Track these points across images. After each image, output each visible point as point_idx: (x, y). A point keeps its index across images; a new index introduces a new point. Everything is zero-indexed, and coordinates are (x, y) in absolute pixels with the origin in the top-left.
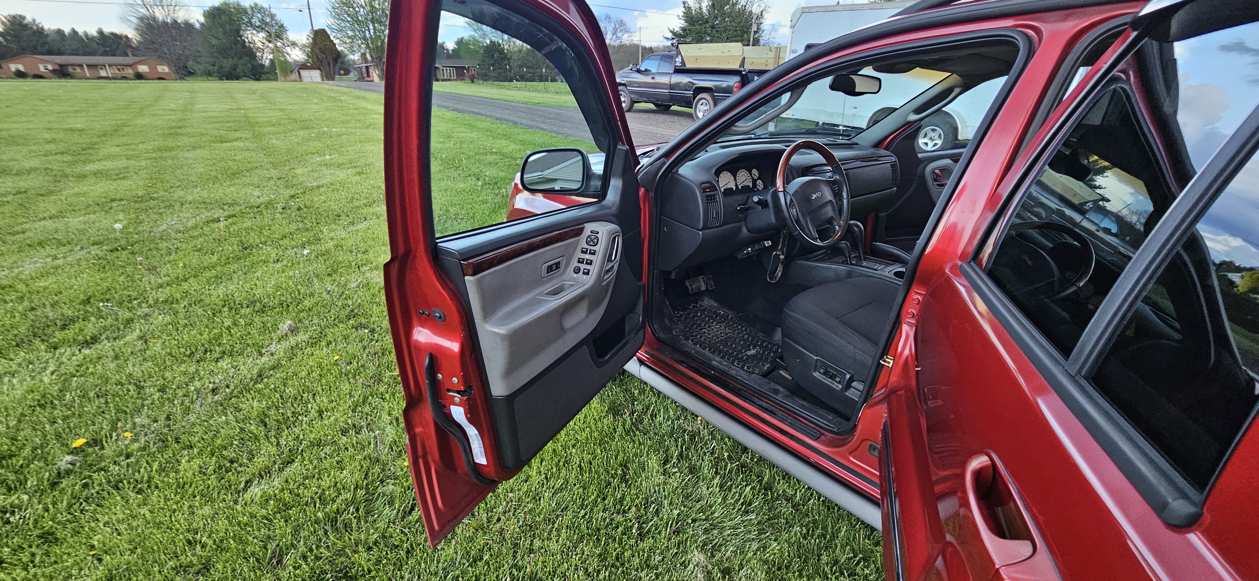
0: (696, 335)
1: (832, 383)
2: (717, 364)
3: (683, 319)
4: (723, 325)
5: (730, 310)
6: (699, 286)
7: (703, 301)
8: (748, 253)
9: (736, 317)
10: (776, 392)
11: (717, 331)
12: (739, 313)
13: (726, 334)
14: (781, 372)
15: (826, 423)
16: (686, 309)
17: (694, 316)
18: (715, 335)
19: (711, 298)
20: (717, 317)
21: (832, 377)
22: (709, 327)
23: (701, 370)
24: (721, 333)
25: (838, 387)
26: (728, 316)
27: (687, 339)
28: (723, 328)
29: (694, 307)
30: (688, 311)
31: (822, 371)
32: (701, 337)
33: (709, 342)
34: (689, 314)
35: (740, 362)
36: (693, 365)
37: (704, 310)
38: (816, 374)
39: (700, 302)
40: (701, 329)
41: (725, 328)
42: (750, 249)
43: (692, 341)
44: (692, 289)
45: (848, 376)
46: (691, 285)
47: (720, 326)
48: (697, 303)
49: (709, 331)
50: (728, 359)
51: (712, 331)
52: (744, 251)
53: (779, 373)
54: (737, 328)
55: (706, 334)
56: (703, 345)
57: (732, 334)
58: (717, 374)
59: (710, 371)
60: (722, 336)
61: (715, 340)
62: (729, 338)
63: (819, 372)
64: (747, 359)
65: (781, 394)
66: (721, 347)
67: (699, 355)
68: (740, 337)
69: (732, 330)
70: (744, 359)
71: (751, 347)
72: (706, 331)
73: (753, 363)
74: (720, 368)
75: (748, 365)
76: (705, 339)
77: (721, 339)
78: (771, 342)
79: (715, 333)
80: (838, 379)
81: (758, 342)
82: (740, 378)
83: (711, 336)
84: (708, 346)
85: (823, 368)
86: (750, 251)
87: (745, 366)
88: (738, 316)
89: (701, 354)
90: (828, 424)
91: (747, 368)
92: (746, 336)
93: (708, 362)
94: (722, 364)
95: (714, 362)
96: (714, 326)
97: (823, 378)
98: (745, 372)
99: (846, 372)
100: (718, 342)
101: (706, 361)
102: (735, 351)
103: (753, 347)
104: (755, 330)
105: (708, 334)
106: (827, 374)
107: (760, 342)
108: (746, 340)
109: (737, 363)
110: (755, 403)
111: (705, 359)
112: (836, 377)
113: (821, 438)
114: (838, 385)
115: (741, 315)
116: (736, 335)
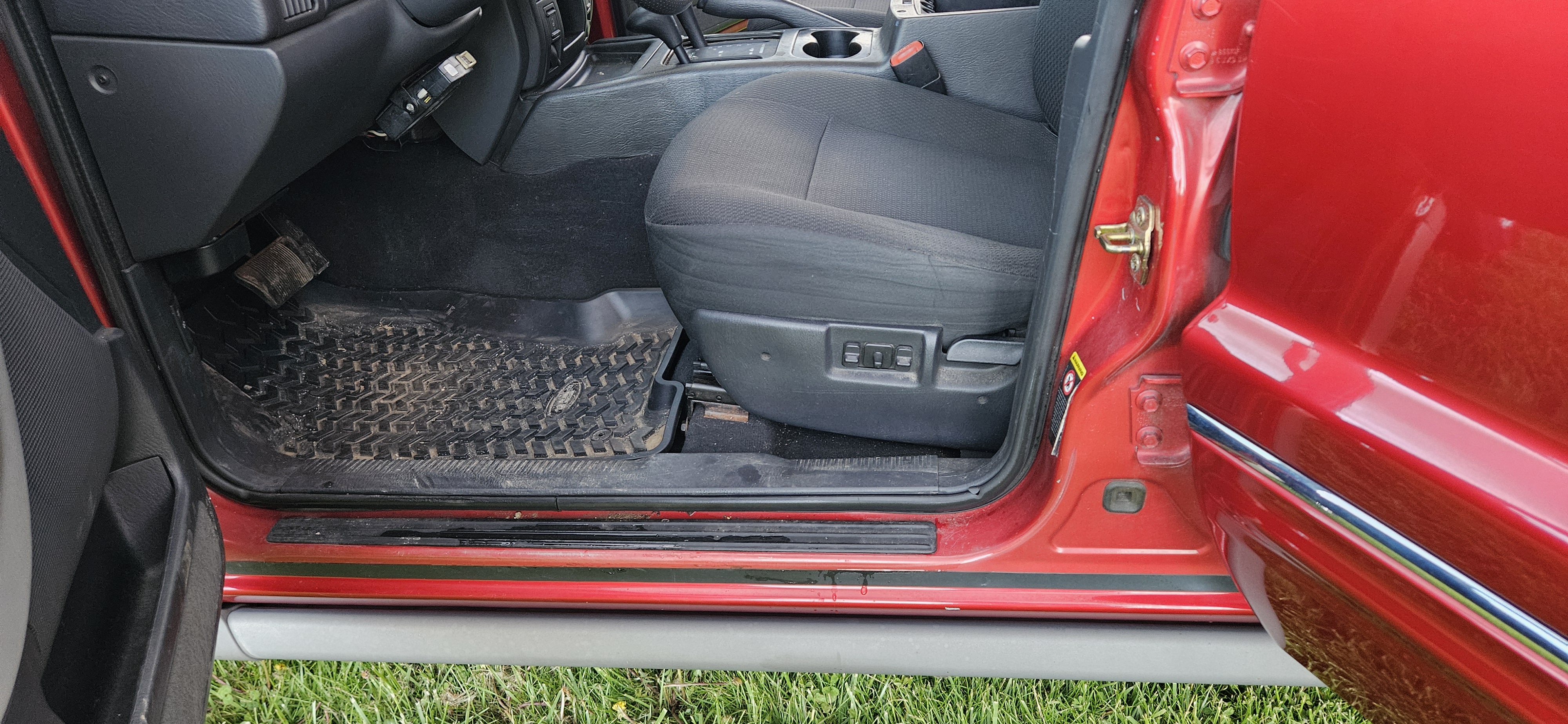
0: (365, 428)
1: (889, 377)
2: (520, 482)
3: (281, 396)
4: (421, 361)
5: (406, 313)
6: (290, 275)
7: (307, 318)
8: (420, 109)
9: (441, 324)
10: (750, 476)
11: (417, 386)
12: (443, 310)
13: (453, 382)
14: (710, 413)
15: (933, 489)
16: (273, 363)
17: (312, 378)
18: (423, 399)
19: (331, 300)
20: (382, 346)
21: (889, 361)
22: (383, 385)
23: (478, 526)
24: (433, 386)
25: (907, 379)
26: (414, 331)
27: (345, 452)
28: (424, 370)
29: (293, 347)
30: (283, 367)
31: (852, 357)
32: (384, 426)
33: (420, 427)
34: (291, 374)
35: (561, 445)
36: (438, 525)
37: (330, 343)
38: (838, 375)
39: (301, 326)
40: (365, 404)
41: (433, 365)
42: (423, 93)
43: (365, 449)
44: (273, 292)
45: (931, 340)
46: (264, 280)
47: (414, 368)
48: (294, 331)
49: (393, 396)
50: (517, 452)
51: (400, 393)
52: (405, 105)
53: (706, 419)
54: (467, 354)
55: (391, 412)
56: (410, 446)
57: (466, 373)
58: (535, 514)
59: (507, 514)
60: (446, 394)
61: (432, 413)
62: (469, 388)
63: (844, 364)
64: (570, 423)
65: (767, 474)
66: (469, 425)
67: (425, 486)
68: (495, 372)
69: (458, 365)
70: (562, 428)
71: (551, 386)
72: (382, 402)
73: (596, 427)
74: (541, 490)
75: (588, 439)
76: (400, 427)
77: (447, 402)
78: (592, 349)
79: (415, 395)
80: (903, 360)
81: (557, 365)
82: (620, 490)
83: (412, 409)
84: (429, 444)
85: (853, 350)
86: (425, 98)
87: (585, 447)
88: (444, 317)
89: (429, 478)
90: (942, 490)
91: (596, 450)
92: (512, 363)
93: (488, 491)
94: (536, 476)
95: (508, 482)
96: (394, 377)
97: (858, 375)
98: (620, 465)
99: (922, 332)
100: (447, 414)
101: (482, 491)
102: (519, 417)
103: (555, 384)
104: (523, 336)
105: (395, 407)
106: (867, 360)
107: (563, 362)
108: (519, 374)
109: (557, 452)
110: (710, 539)
111: (469, 487)
112: (898, 357)
113: (943, 539)
114: (907, 374)
115: (449, 312)
116: (481, 373)
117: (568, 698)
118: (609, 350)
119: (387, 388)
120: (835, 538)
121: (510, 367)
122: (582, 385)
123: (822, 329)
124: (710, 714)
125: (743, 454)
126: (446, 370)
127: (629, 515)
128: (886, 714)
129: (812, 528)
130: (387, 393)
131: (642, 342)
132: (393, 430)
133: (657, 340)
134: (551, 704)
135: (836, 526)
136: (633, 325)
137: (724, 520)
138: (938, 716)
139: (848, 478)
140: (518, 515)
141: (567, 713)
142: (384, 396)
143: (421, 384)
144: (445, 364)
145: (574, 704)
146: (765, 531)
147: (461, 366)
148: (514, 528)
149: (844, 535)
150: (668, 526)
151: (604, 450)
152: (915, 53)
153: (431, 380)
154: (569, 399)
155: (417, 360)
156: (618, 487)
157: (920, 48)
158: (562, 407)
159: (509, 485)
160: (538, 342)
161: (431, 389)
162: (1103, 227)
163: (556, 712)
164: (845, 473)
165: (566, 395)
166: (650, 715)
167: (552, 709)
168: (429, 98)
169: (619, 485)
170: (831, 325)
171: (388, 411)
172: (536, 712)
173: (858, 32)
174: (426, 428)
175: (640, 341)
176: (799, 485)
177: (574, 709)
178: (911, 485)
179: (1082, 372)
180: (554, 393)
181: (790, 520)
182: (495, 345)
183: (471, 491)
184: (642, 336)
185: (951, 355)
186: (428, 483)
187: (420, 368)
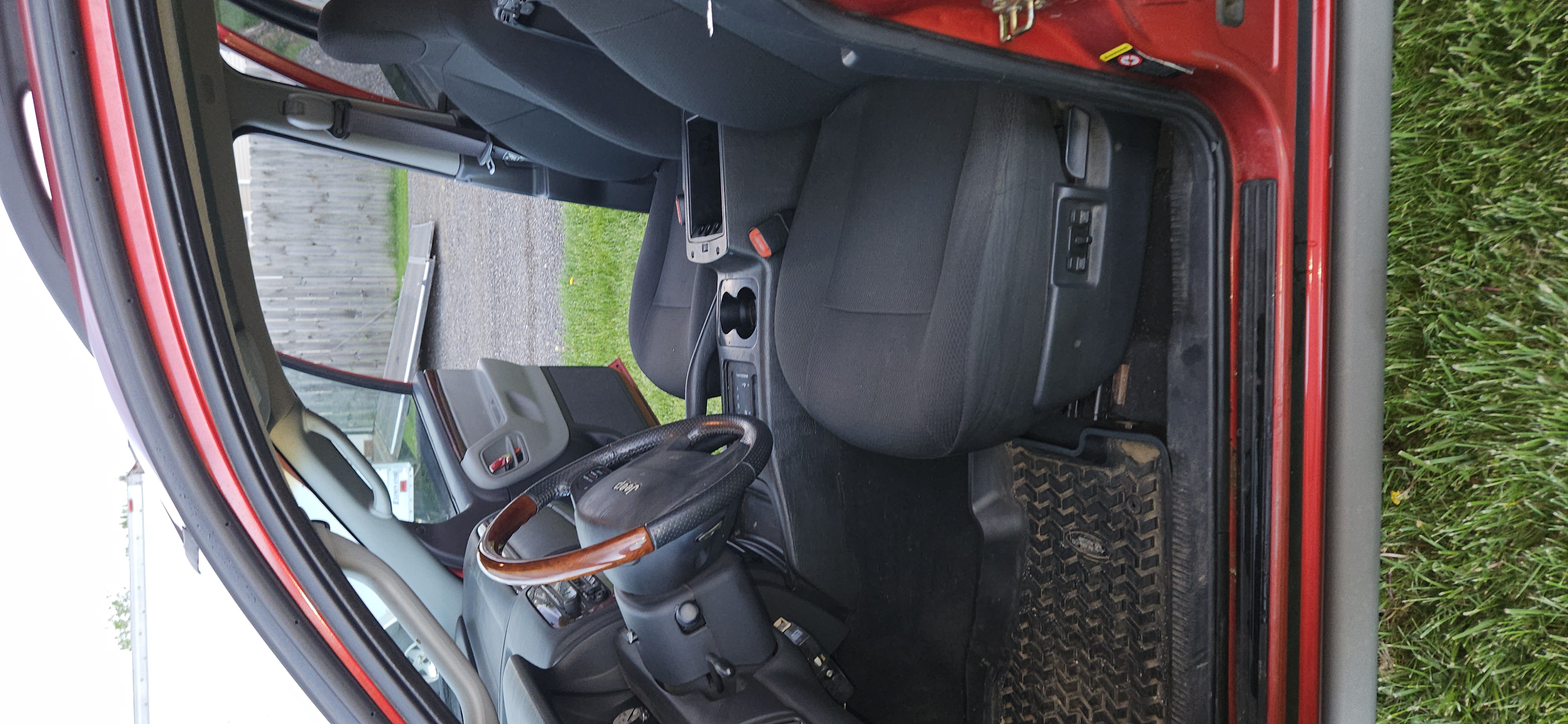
4: (1042, 687)
5: (986, 706)
10: (1194, 354)
11: (1072, 688)
14: (1120, 399)
15: (1211, 185)
18: (1088, 680)
24: (1072, 672)
25: (1099, 215)
26: (1007, 698)
28: (1053, 683)
31: (1080, 264)
33: (1123, 678)
35: (1143, 544)
38: (1094, 277)
41: (1046, 676)
45: (1065, 192)
47: (1050, 692)
49: (1085, 711)
50: (1153, 583)
51: (1081, 703)
52: (826, 677)
53: (1126, 402)
54: (1034, 644)
55: (1103, 709)
56: (1144, 686)
57: (1058, 643)
58: (1232, 555)
59: (1233, 581)
60: (1082, 659)
61: (1105, 670)
62: (1076, 637)
63: (1084, 271)
64: (1119, 536)
65: (1193, 339)
66: (1119, 632)
67: (1206, 656)
68: (1057, 614)
69: (1047, 651)
70: (1124, 543)
71: (1073, 559)
72: (1091, 719)
73: (1126, 511)
74: (1209, 548)
75: (1137, 518)
76: (1122, 698)
77: (1092, 657)
78: (1031, 526)
79: (1084, 689)
80: (1083, 217)
81: (1049, 556)
82: (1210, 474)
83: (1099, 690)
84: (1142, 668)
85: (1074, 263)
86: (822, 660)
87: (1147, 520)
88: (992, 669)
89: (1195, 655)
90: (1211, 176)
91: (1152, 509)
92: (1044, 600)
93: (1210, 598)
94: (1193, 556)
95: (1201, 579)
96: (1061, 710)
97: (1095, 259)
98: (1179, 478)
99: (1059, 201)
100: (1107, 656)
101: (1210, 604)
102: (1110, 587)
103: (1072, 556)
104: (1015, 592)
105: (1096, 706)
106: (1082, 250)
107: (1045, 552)
108: (1059, 590)
109: (1153, 546)
110: (1260, 389)
111: (1206, 616)
112: (1081, 222)
113: (1260, 174)
114: (1094, 215)
115: (988, 664)
116: (1057, 628)
117: (1385, 549)
118: (1032, 509)
119: (1075, 716)
120: (1260, 273)
121: (1050, 602)
122: (1072, 530)
123: (1056, 290)
124: (1400, 410)
125: (1169, 363)
126: (1052, 662)
127: (1233, 468)
128: (1401, 239)
129: (1248, 295)
130: (1080, 716)
131: (1023, 478)
132: (1125, 705)
133: (1022, 465)
134: (1392, 566)
135: (1246, 272)
136: (1003, 488)
137: (1239, 377)
138: (1402, 190)
139: (1198, 263)
140: (1233, 571)
141: (1400, 551)
142: (1084, 717)
143: (1069, 684)
144: (1046, 664)
145: (1391, 545)
146: (1252, 338)
147: (1048, 648)
148: (1248, 573)
149: (1257, 265)
150: (1246, 429)
151: (1152, 501)
152: (761, 236)
153: (1064, 675)
154: (1089, 542)
155: (1041, 691)
156: (1207, 476)
157: (756, 231)
158: (1098, 547)
159: (1204, 578)
160: (1022, 577)
161: (1076, 673)
162: (1002, 35)
163: (1400, 562)
164: (1191, 267)
165: (1084, 545)
166: (1404, 469)
167: (1397, 565)
168: (822, 656)
169: (1205, 475)
170: (1052, 282)
171: (1102, 712)
172: (1400, 582)
173: (723, 293)
174: (1123, 674)
175: (1021, 481)
176: (1206, 308)
177: (1396, 544)
178: (1206, 205)
179: (1127, 47)
180: (1081, 556)
181: (1239, 316)
182: (1024, 618)
183: (1210, 615)
184: (1016, 479)
185: (1078, 174)
186: (1202, 654)
187: (1051, 688)
